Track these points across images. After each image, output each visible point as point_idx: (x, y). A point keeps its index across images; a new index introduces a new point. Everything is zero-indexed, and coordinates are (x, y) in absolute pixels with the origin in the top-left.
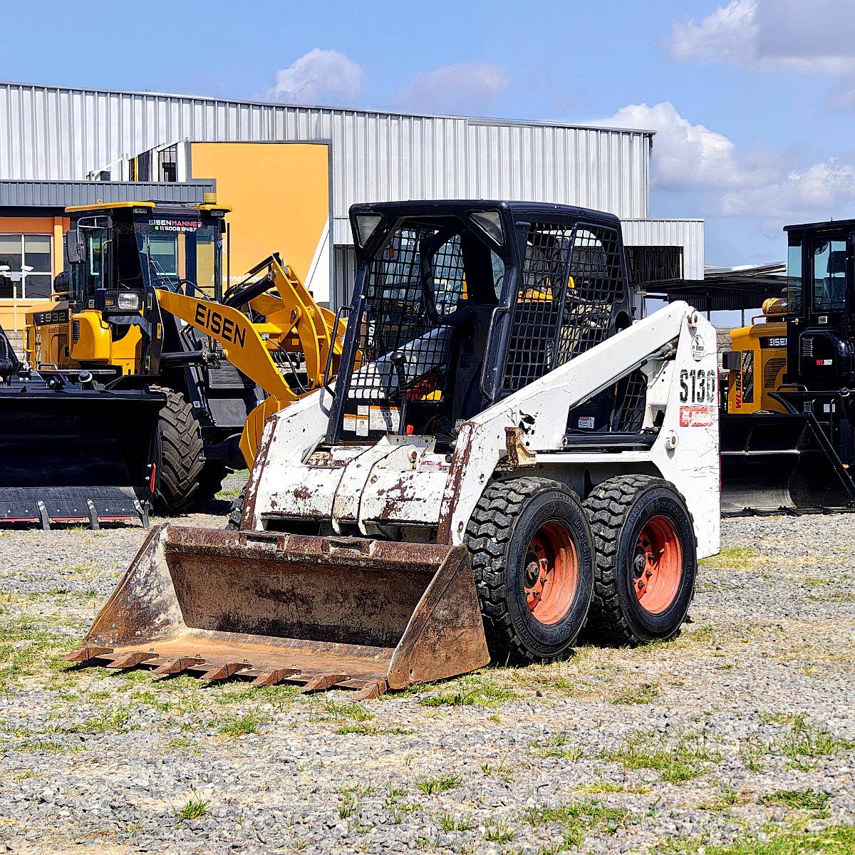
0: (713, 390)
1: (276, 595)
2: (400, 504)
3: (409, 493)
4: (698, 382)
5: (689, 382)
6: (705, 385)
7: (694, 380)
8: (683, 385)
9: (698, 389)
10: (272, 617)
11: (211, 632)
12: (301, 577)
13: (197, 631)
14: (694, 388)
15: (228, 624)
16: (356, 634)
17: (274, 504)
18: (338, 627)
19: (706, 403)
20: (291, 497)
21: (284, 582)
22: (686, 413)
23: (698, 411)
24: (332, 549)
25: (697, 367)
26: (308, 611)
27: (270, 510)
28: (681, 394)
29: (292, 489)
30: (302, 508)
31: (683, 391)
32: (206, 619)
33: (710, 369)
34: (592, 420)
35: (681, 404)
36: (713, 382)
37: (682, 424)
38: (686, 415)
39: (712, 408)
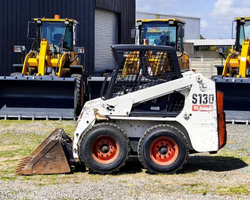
6: (208, 99)
7: (201, 97)
8: (194, 98)
9: (203, 100)
19: (208, 104)
23: (203, 107)
25: (203, 93)
28: (193, 101)
33: (211, 94)
34: (159, 108)
35: (193, 104)
36: (213, 98)
37: (193, 110)
38: (196, 108)
39: (212, 106)
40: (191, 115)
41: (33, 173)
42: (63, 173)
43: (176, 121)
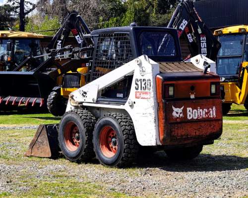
0: (150, 86)
4: (143, 83)
5: (139, 83)
6: (146, 84)
7: (141, 82)
8: (136, 84)
9: (143, 86)
14: (141, 85)
19: (147, 90)
22: (138, 94)
23: (143, 93)
25: (142, 78)
28: (136, 87)
31: (137, 86)
33: (148, 78)
34: (122, 94)
35: (136, 90)
36: (150, 83)
37: (136, 97)
38: (138, 95)
39: (150, 93)
40: (134, 103)
41: (32, 155)
42: (46, 158)
43: (124, 110)
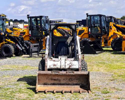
1: (55, 80)
2: (72, 66)
3: (73, 64)
10: (53, 83)
11: (43, 86)
12: (60, 77)
13: (40, 86)
15: (45, 84)
16: (68, 84)
17: (50, 67)
18: (65, 83)
20: (53, 66)
21: (56, 78)
24: (68, 73)
26: (60, 82)
27: (49, 68)
29: (53, 64)
30: (55, 67)
32: (41, 84)
